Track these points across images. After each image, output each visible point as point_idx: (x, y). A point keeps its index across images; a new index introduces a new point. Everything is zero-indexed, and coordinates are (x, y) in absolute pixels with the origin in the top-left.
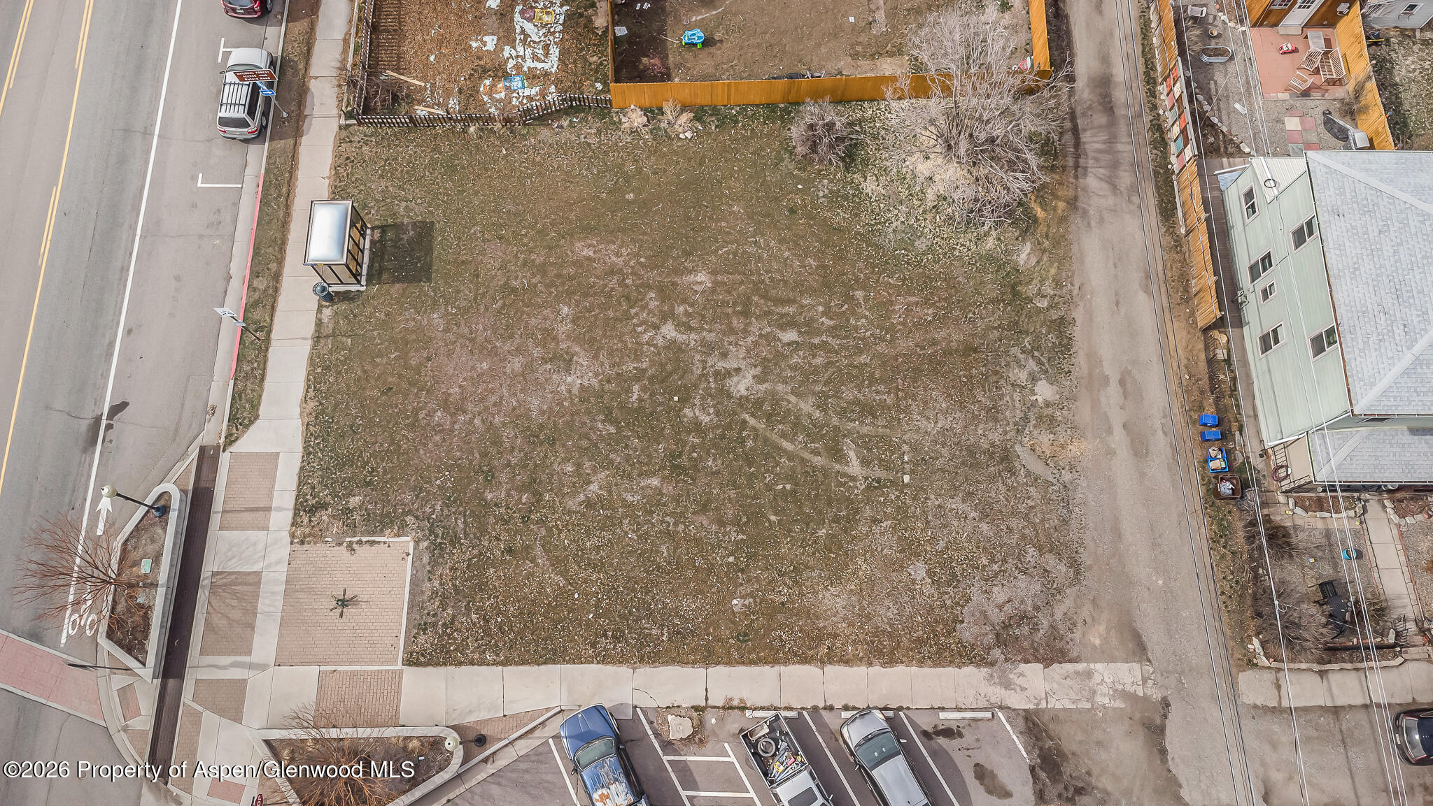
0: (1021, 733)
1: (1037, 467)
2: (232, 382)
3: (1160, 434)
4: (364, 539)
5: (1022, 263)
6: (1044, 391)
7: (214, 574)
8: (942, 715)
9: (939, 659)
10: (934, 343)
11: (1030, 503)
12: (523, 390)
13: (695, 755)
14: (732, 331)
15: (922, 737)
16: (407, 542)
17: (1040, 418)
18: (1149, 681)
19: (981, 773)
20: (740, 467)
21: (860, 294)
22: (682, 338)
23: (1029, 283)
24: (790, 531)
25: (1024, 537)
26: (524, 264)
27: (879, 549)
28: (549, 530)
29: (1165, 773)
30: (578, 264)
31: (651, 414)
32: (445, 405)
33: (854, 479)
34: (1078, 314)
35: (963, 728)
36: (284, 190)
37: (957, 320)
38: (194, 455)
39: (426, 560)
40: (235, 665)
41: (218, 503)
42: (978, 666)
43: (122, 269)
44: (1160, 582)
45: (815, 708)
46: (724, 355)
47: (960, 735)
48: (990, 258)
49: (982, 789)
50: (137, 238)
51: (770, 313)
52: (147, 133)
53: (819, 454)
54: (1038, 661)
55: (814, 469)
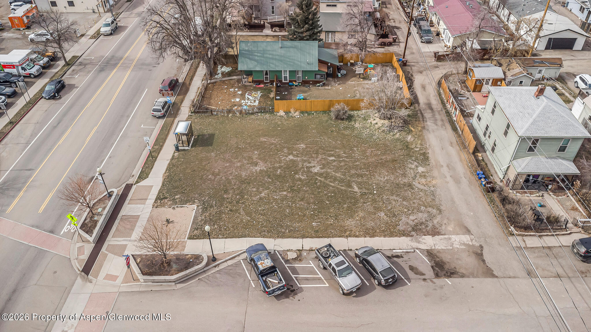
0: (426, 256)
1: (422, 187)
2: (141, 169)
3: (464, 178)
4: (179, 206)
5: (409, 140)
6: (421, 169)
7: (123, 216)
8: (394, 251)
9: (391, 235)
10: (381, 159)
11: (420, 196)
12: (240, 170)
13: (298, 264)
14: (312, 157)
15: (387, 258)
16: (195, 206)
17: (421, 176)
18: (473, 240)
19: (412, 268)
20: (315, 190)
21: (355, 149)
22: (295, 159)
23: (412, 145)
24: (334, 205)
25: (419, 204)
26: (244, 142)
27: (367, 209)
28: (246, 206)
29: (486, 267)
30: (261, 142)
31: (284, 176)
32: (213, 174)
33: (356, 192)
34: (430, 151)
35: (403, 255)
36: (168, 128)
37: (389, 154)
38: (124, 186)
39: (200, 211)
40: (123, 240)
41: (129, 198)
42: (407, 236)
43: (112, 144)
44: (472, 214)
45: (345, 250)
46: (310, 163)
47: (402, 257)
48: (398, 139)
49: (413, 273)
50: (119, 137)
51: (326, 153)
52: (128, 116)
53: (344, 186)
54: (429, 235)
55: (342, 190)
